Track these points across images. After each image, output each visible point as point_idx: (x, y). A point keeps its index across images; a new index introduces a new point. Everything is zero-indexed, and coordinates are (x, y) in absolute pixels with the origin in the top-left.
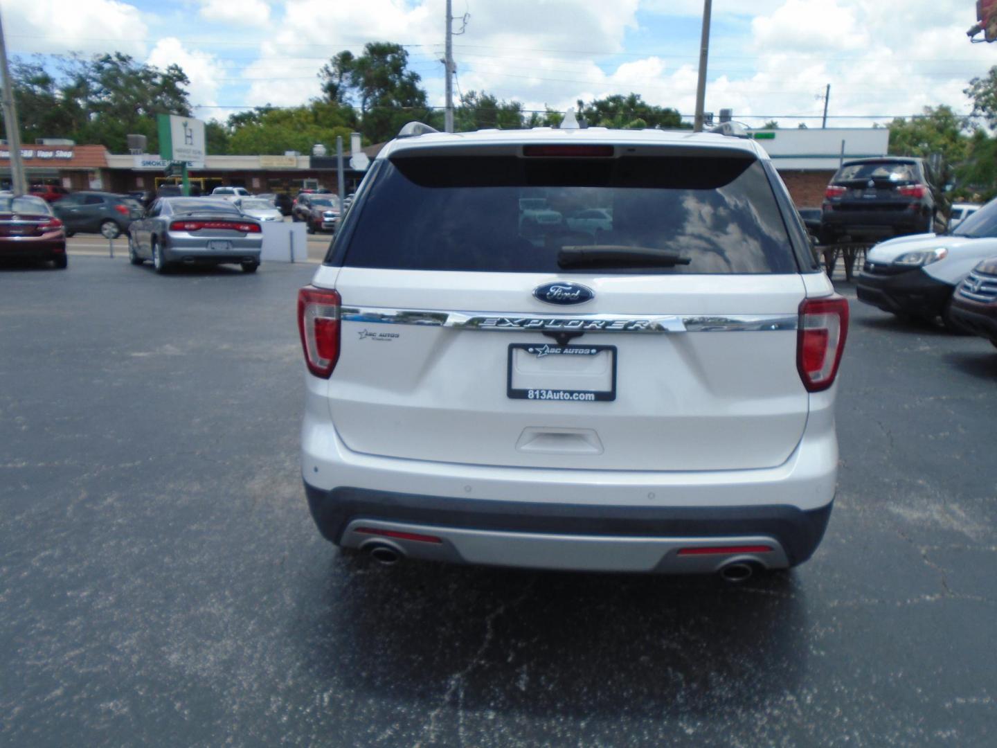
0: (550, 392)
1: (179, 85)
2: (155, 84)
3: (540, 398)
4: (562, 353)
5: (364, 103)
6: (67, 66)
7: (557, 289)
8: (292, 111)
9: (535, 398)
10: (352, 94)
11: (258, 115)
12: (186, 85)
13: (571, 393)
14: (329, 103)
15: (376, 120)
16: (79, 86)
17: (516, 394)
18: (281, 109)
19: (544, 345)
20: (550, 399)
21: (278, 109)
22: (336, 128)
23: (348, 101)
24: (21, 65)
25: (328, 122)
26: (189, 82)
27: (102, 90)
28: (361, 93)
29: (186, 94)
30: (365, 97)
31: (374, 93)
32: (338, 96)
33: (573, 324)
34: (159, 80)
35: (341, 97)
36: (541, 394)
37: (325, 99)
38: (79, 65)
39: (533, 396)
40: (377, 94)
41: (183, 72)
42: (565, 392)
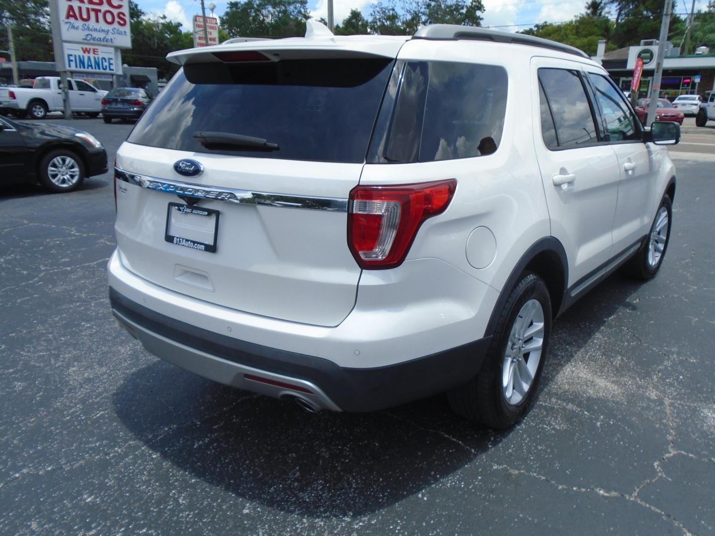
0: (184, 240)
1: (478, 13)
2: (461, 14)
3: (179, 244)
4: (192, 213)
5: (619, 14)
6: (408, 7)
7: (183, 163)
8: (562, 26)
9: (177, 243)
10: (610, 8)
11: (536, 31)
12: (483, 12)
13: (194, 242)
14: (590, 18)
15: (625, 28)
16: (413, 19)
17: (169, 239)
18: (554, 25)
19: (184, 205)
20: (184, 245)
21: (551, 25)
22: (589, 38)
23: (607, 15)
24: (382, 9)
25: (584, 33)
26: (484, 10)
27: (427, 21)
28: (618, 8)
29: (482, 19)
30: (621, 10)
31: (630, 6)
32: (599, 12)
33: (189, 191)
34: (464, 11)
35: (601, 13)
36: (180, 241)
37: (588, 14)
38: (414, 5)
39: (176, 242)
40: (631, 7)
41: (482, 3)
42: (192, 241)
